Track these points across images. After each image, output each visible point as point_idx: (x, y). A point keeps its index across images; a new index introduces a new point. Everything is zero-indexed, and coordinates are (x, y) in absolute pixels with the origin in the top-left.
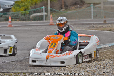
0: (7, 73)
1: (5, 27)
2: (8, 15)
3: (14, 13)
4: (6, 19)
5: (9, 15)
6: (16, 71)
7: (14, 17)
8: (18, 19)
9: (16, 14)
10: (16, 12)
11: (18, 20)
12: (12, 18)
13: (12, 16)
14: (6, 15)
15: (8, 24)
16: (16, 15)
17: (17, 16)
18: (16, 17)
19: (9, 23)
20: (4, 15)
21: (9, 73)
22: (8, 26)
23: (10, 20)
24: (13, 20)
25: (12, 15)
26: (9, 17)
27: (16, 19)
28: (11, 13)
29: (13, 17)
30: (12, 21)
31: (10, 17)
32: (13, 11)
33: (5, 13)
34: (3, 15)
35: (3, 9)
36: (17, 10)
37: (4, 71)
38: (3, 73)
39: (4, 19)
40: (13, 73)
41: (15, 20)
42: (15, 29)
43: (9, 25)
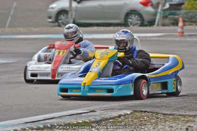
0: (171, 115)
1: (172, 35)
2: (178, 15)
3: (189, 12)
4: (175, 22)
5: (180, 16)
6: (187, 113)
7: (188, 18)
8: (195, 22)
9: (191, 14)
10: (192, 11)
11: (195, 24)
12: (184, 21)
13: (185, 18)
14: (175, 15)
15: (177, 30)
16: (191, 16)
17: (194, 17)
18: (191, 19)
19: (179, 30)
20: (172, 15)
21: (173, 115)
22: (177, 34)
23: (181, 24)
24: (187, 23)
25: (185, 16)
26: (179, 18)
27: (191, 23)
28: (183, 11)
29: (186, 20)
30: (184, 25)
31: (181, 19)
32: (186, 9)
33: (174, 11)
34: (169, 15)
35: (170, 5)
36: (194, 7)
37: (166, 112)
38: (164, 114)
39: (172, 21)
40: (180, 115)
41: (190, 25)
42: (189, 39)
43: (180, 33)
